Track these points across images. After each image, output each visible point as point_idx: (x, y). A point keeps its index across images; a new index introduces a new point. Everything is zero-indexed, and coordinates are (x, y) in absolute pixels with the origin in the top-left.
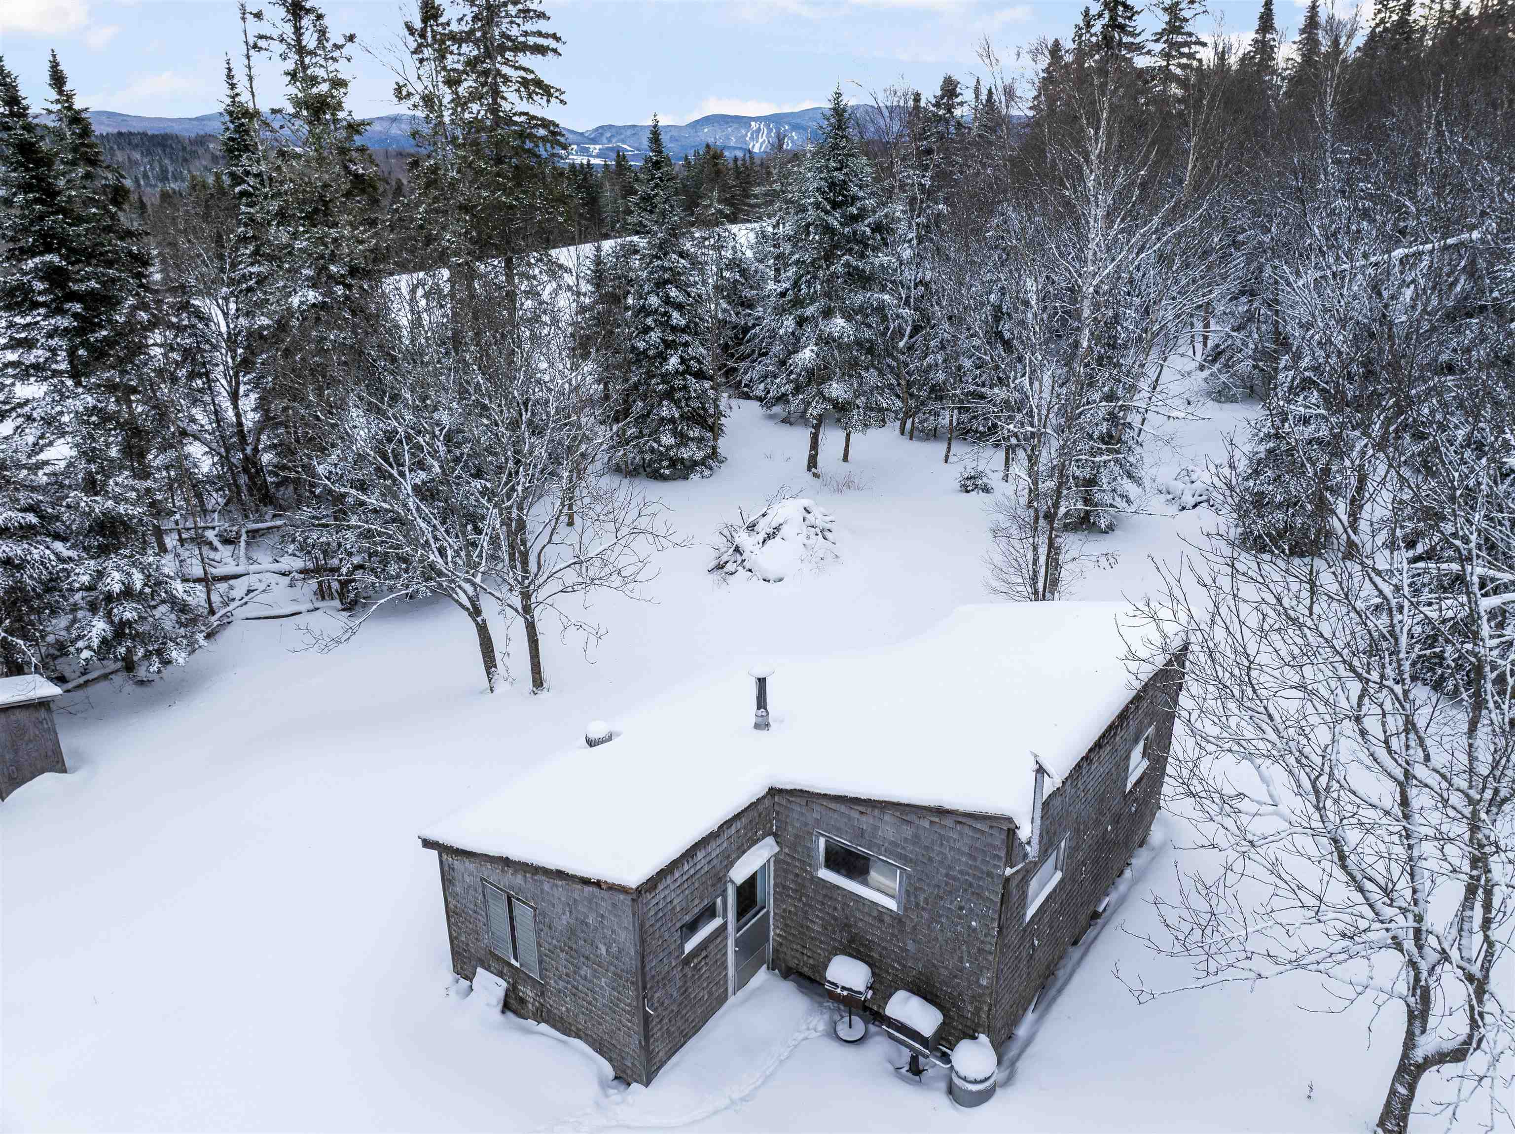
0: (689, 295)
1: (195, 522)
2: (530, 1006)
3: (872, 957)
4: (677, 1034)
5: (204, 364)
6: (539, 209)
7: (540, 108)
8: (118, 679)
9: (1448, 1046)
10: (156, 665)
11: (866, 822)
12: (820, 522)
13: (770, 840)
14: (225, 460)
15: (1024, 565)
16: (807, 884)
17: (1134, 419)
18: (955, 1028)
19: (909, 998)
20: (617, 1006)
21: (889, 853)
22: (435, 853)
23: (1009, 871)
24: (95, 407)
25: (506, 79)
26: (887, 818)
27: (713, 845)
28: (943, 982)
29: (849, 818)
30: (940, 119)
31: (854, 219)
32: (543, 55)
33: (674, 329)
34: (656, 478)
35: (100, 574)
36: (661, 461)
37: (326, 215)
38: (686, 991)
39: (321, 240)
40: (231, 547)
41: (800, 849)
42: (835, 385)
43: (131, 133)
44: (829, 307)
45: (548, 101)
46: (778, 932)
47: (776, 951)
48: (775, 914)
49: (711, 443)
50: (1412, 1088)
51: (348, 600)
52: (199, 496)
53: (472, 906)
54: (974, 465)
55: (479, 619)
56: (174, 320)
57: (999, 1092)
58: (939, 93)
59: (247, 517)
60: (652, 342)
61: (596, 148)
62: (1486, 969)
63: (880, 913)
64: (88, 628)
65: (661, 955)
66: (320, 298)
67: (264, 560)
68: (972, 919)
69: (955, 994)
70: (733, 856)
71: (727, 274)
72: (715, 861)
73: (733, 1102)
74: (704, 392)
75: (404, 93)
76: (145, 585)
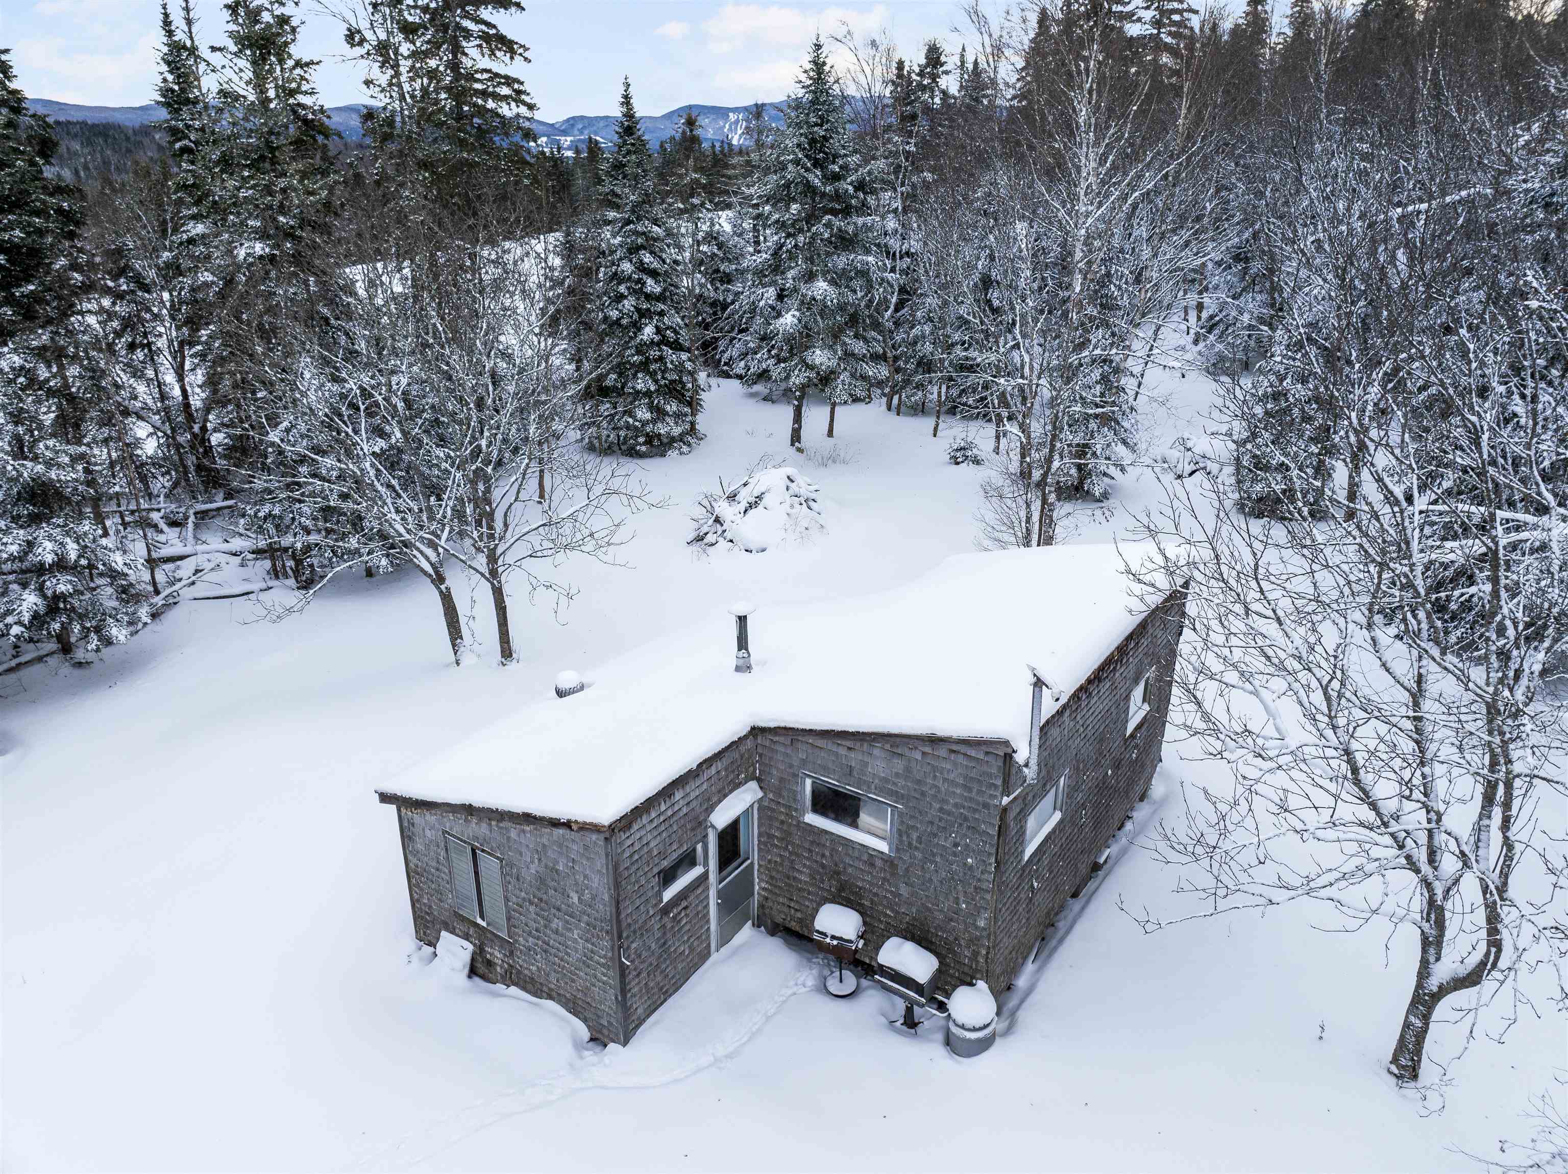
0: (664, 262)
1: (138, 504)
2: (498, 969)
3: (862, 905)
4: (656, 990)
5: (145, 335)
6: (503, 170)
7: (503, 65)
8: (52, 661)
9: (1463, 971)
10: (94, 642)
11: (854, 758)
12: (804, 492)
13: (753, 785)
14: (171, 441)
15: (1016, 524)
16: (794, 830)
17: (1128, 383)
18: (952, 976)
19: (900, 945)
20: (591, 959)
21: (880, 790)
22: (392, 809)
23: (1005, 800)
24: (22, 368)
25: (468, 34)
26: (876, 752)
27: (692, 785)
28: (938, 928)
29: (837, 755)
30: (923, 88)
31: (836, 177)
32: (506, 9)
33: (649, 297)
34: (631, 456)
35: (30, 545)
36: (637, 437)
37: (273, 163)
38: (665, 943)
39: (268, 190)
40: (178, 529)
41: (785, 794)
42: (818, 352)
43: (69, 122)
44: (811, 272)
45: (512, 58)
46: (763, 885)
47: (761, 906)
48: (760, 866)
49: (689, 418)
50: (1426, 1018)
51: (304, 578)
52: (143, 479)
53: (434, 864)
54: (963, 435)
55: (443, 587)
56: (110, 284)
57: (998, 1041)
58: (923, 61)
59: (194, 498)
60: (625, 311)
61: (566, 141)
62: (1505, 875)
63: (869, 856)
64: (18, 602)
65: (638, 903)
66: (267, 250)
67: (214, 542)
68: (968, 856)
69: (951, 938)
70: (715, 799)
71: (704, 248)
72: (694, 804)
73: (717, 1060)
74: (682, 364)
75: (357, 39)
76: (80, 556)
